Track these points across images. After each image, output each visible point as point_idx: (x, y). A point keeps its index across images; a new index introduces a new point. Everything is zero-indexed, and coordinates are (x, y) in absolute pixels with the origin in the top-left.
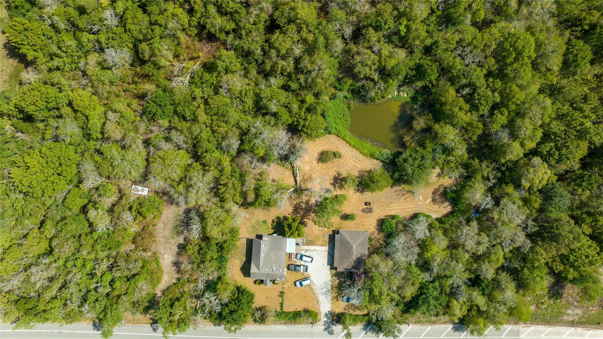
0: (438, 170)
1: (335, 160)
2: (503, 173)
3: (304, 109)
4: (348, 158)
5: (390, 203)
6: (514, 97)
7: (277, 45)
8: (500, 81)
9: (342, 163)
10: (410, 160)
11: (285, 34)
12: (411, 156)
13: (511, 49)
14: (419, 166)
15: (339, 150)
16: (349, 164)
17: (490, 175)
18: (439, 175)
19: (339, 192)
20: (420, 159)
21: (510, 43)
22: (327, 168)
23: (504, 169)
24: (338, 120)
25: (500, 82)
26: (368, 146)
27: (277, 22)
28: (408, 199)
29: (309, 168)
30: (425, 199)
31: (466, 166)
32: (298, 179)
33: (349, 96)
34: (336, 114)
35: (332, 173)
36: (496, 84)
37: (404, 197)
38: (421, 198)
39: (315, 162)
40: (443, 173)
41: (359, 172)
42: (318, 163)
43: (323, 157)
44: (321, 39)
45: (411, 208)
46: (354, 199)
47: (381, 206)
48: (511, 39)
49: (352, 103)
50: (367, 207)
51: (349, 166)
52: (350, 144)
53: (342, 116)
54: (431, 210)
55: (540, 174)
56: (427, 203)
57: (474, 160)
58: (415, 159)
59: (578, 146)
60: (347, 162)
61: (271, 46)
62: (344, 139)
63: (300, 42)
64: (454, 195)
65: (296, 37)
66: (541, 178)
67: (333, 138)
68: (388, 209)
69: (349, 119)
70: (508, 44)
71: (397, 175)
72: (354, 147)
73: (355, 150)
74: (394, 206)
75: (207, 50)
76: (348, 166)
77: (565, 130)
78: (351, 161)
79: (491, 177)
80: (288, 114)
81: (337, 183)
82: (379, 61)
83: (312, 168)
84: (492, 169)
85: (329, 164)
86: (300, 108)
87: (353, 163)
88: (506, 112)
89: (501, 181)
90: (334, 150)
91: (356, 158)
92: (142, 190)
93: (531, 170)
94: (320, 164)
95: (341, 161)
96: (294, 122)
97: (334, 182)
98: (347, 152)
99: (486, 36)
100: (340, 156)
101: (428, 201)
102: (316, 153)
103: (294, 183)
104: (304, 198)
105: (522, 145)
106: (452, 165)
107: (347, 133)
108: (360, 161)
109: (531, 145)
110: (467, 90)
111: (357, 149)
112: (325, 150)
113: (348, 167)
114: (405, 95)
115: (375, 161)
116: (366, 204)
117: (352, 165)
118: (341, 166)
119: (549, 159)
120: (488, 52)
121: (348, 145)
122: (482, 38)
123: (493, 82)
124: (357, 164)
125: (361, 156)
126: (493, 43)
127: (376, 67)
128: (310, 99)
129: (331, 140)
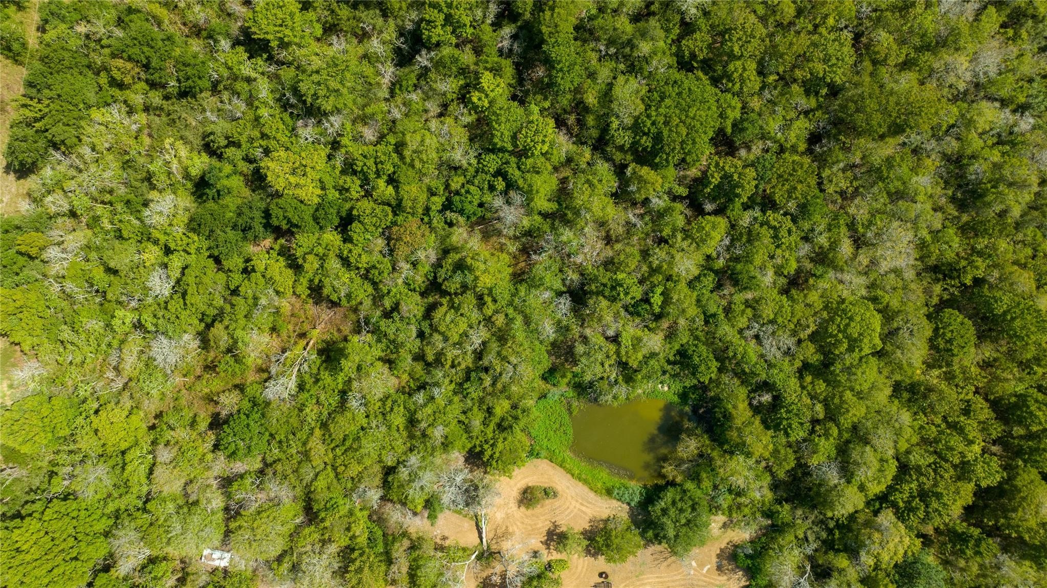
0: (721, 518)
1: (547, 501)
2: (830, 532)
3: (492, 426)
4: (569, 498)
5: (642, 573)
6: (848, 411)
7: (442, 328)
8: (824, 382)
9: (560, 507)
10: (672, 512)
11: (457, 309)
12: (674, 503)
13: (840, 335)
14: (689, 522)
15: (553, 485)
16: (571, 507)
17: (809, 533)
18: (725, 526)
19: (555, 556)
20: (689, 510)
21: (839, 326)
22: (533, 515)
23: (832, 524)
24: (552, 433)
25: (825, 385)
26: (604, 476)
27: (444, 287)
28: (674, 565)
29: (503, 516)
30: (701, 565)
31: (769, 514)
32: (484, 535)
33: (571, 393)
34: (548, 422)
35: (544, 526)
36: (817, 387)
37: (665, 564)
38: (694, 564)
39: (513, 506)
40: (732, 521)
41: (591, 521)
42: (519, 507)
43: (528, 497)
44: (519, 322)
45: (676, 580)
46: (580, 568)
47: (627, 578)
48: (839, 319)
49: (575, 404)
50: (602, 580)
51: (572, 511)
52: (573, 475)
53: (557, 425)
54: (712, 584)
55: (891, 545)
56: (705, 571)
57: (782, 507)
58: (681, 511)
59: (957, 492)
60: (568, 504)
61: (434, 329)
62: (561, 466)
63: (483, 323)
64: (749, 562)
65: (475, 316)
66: (892, 554)
67: (543, 465)
68: (638, 583)
69: (570, 431)
70: (835, 327)
71: (650, 534)
72: (580, 479)
73: (580, 484)
74: (648, 578)
75: (327, 318)
76: (569, 511)
77: (935, 463)
78: (574, 503)
79: (811, 538)
80: (465, 436)
81: (553, 540)
82: (618, 353)
83: (508, 516)
84: (813, 522)
85: (538, 510)
86: (485, 423)
87: (578, 506)
88: (835, 431)
89: (829, 545)
90: (546, 485)
91: (583, 499)
92: (221, 559)
93: (876, 535)
94: (523, 509)
95: (556, 503)
96: (475, 446)
97: (547, 540)
98: (568, 488)
99: (799, 307)
100: (555, 495)
101: (706, 569)
102: (515, 489)
103: (479, 540)
104: (498, 568)
105: (862, 488)
106: (746, 511)
107: (568, 454)
108: (590, 503)
109: (876, 489)
110: (766, 398)
111: (585, 482)
112: (530, 485)
113: (570, 513)
114: (666, 389)
115: (615, 503)
116: (601, 575)
117: (576, 510)
118: (557, 512)
119: (908, 515)
120: (804, 335)
121: (569, 476)
122: (792, 313)
123: (812, 383)
124: (584, 509)
125: (592, 495)
126: (811, 320)
127: (613, 362)
128: (502, 407)
129: (540, 468)
